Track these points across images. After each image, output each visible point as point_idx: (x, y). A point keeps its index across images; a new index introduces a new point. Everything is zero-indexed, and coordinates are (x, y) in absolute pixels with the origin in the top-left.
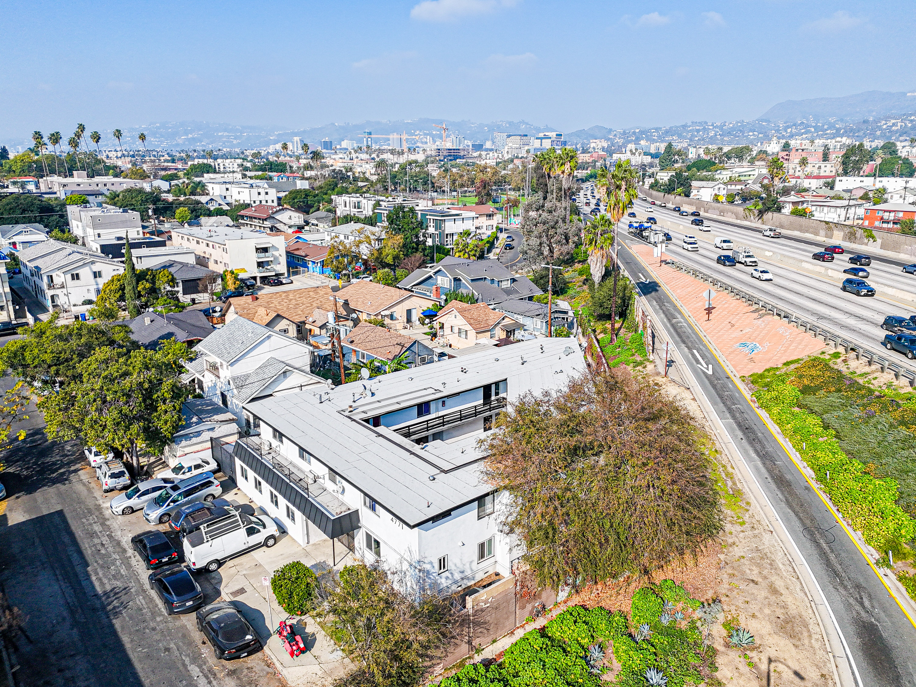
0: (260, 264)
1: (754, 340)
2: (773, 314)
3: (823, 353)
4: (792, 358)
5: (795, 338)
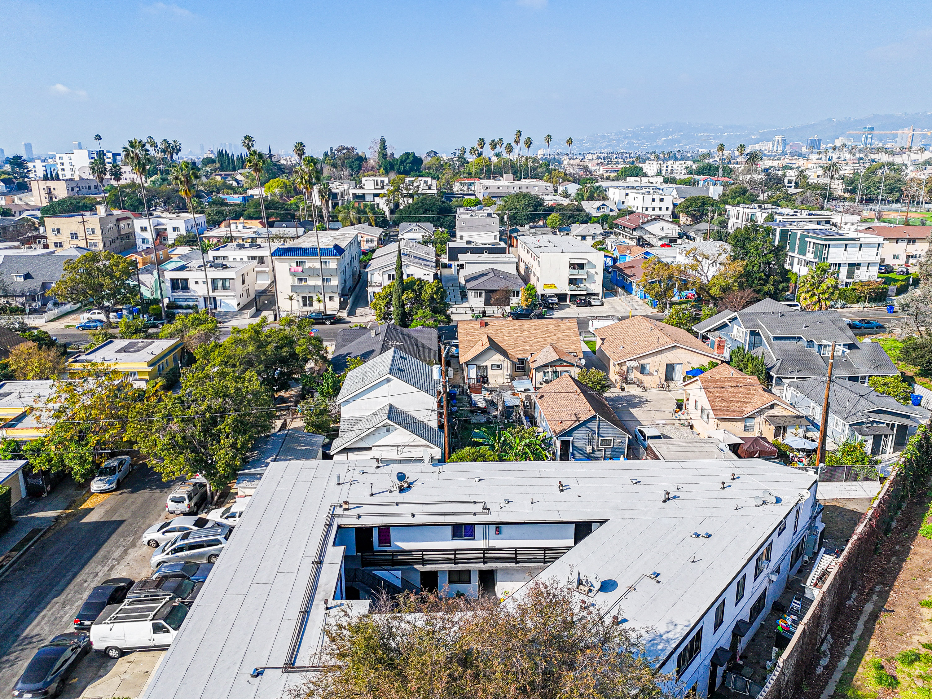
0: (572, 282)
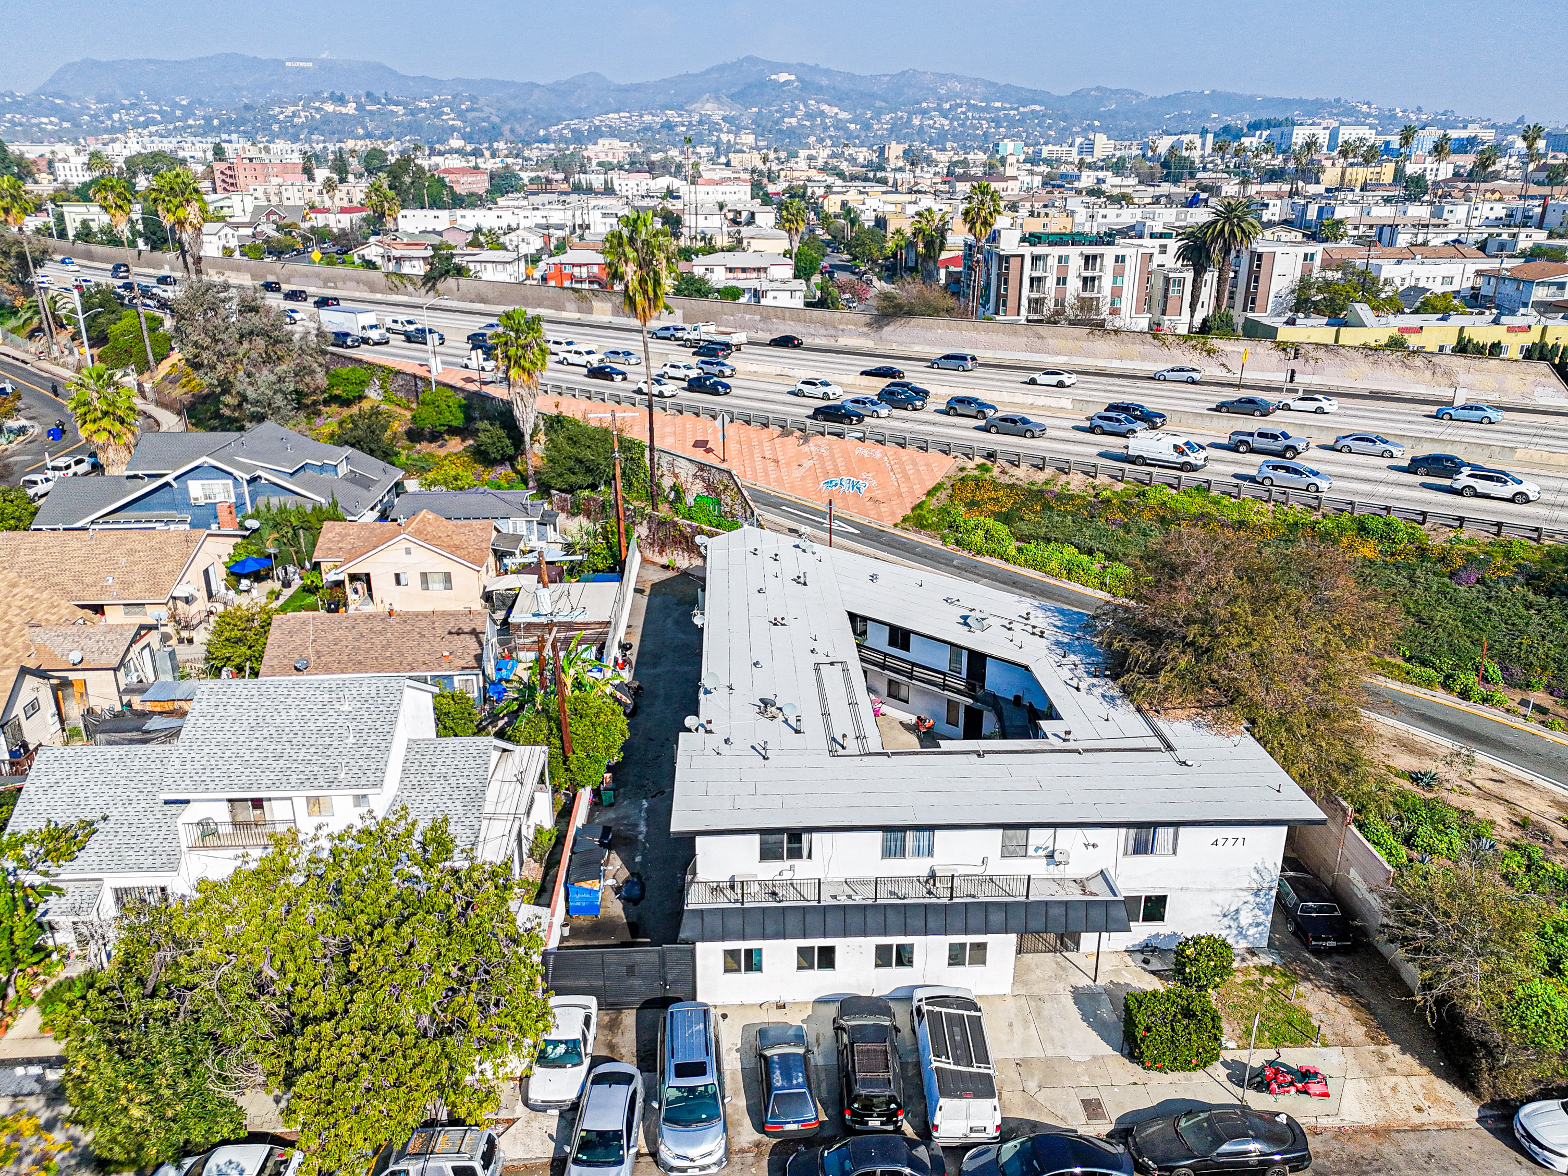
1: (838, 474)
2: (823, 434)
3: (962, 469)
4: (930, 485)
5: (899, 458)
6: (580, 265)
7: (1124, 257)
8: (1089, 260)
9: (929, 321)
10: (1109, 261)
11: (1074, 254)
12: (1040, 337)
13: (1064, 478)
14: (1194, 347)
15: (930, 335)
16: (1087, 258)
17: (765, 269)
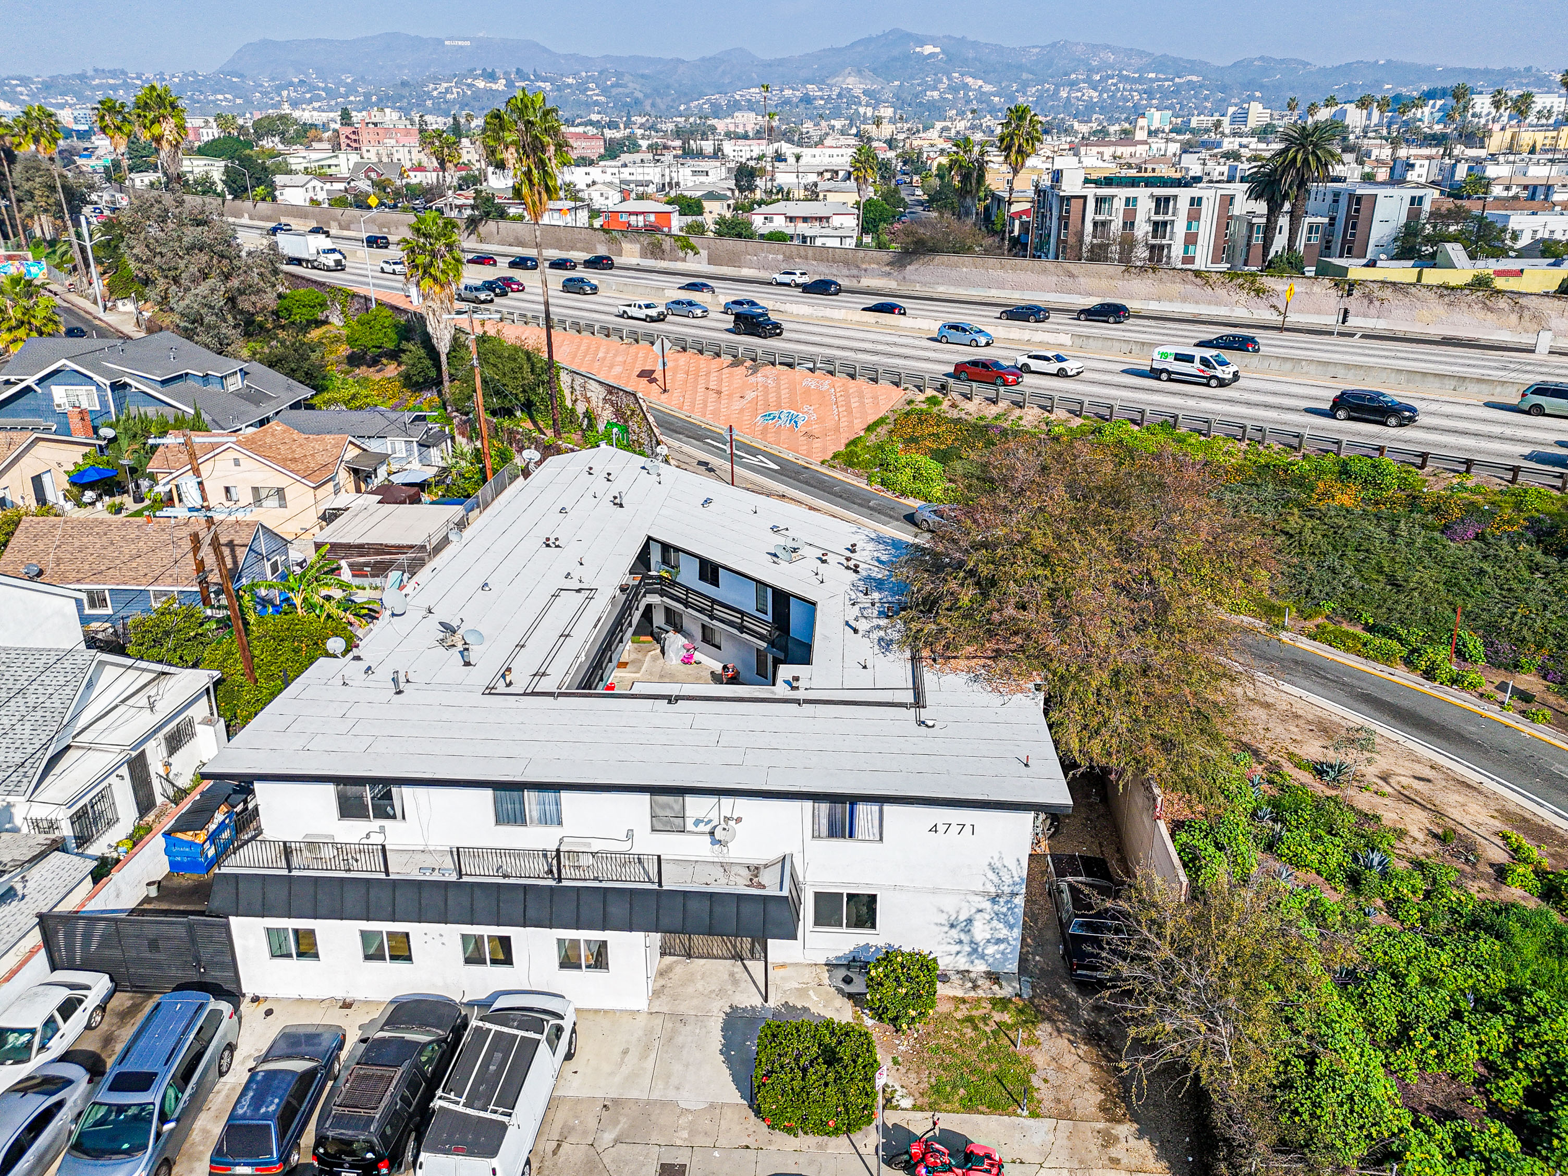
1: (779, 406)
2: (773, 364)
3: (910, 402)
4: (871, 419)
5: (846, 390)
6: (637, 214)
7: (1200, 199)
8: (1162, 203)
9: (954, 258)
10: (1183, 205)
11: (1144, 195)
12: (1071, 275)
13: (1017, 412)
14: (1241, 286)
15: (954, 274)
16: (1158, 200)
17: (828, 218)
